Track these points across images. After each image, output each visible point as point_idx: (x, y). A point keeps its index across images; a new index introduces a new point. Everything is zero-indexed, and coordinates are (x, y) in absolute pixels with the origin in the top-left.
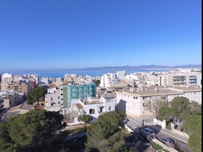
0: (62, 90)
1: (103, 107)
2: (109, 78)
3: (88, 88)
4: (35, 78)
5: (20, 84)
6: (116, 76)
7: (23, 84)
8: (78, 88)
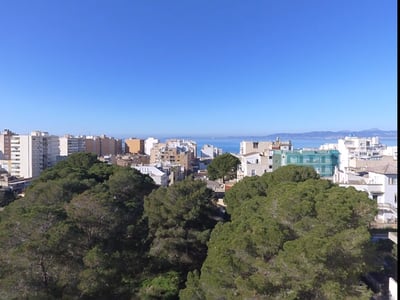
0: (271, 157)
1: (381, 194)
2: (350, 149)
5: (178, 152)
6: (368, 143)
7: (182, 153)
8: (301, 157)
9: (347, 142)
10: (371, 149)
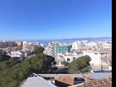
0: (52, 48)
1: (75, 58)
3: (66, 48)
4: (37, 44)
5: (31, 46)
6: (82, 42)
7: (32, 46)
8: (60, 48)
9: (77, 42)
10: (83, 44)
